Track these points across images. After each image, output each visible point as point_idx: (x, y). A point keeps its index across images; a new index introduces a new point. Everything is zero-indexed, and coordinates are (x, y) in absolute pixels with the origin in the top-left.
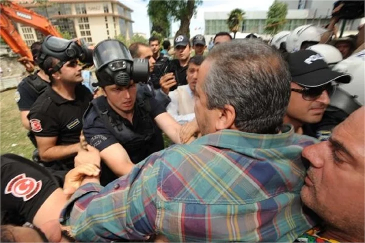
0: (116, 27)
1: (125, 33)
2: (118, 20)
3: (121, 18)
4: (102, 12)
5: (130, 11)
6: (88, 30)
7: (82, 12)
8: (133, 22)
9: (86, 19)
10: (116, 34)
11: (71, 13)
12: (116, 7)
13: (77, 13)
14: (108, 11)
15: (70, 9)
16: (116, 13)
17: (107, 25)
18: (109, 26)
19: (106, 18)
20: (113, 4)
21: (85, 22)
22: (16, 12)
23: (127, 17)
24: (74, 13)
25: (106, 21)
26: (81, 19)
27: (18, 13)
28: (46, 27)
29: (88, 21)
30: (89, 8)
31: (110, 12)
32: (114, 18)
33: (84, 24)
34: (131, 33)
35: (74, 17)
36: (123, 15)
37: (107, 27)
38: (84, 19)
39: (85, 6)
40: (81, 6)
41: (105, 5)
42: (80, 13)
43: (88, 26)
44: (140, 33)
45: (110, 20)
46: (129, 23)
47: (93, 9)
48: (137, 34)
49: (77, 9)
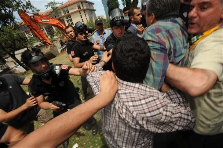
0: (87, 16)
1: (92, 18)
2: (86, 12)
3: (88, 10)
4: (77, 9)
5: (93, 4)
6: (72, 22)
7: (67, 13)
8: (95, 10)
9: (69, 16)
10: (87, 20)
11: (61, 15)
12: (84, 4)
13: (64, 14)
14: (80, 7)
15: (60, 13)
16: (85, 8)
17: (81, 16)
18: (82, 17)
19: (80, 12)
20: (82, 3)
21: (69, 18)
22: (41, 20)
23: (91, 8)
24: (63, 15)
25: (80, 14)
26: (67, 17)
27: (42, 20)
28: (57, 24)
29: (71, 17)
30: (70, 9)
31: (82, 8)
32: (84, 10)
33: (69, 19)
34: (95, 17)
35: (63, 17)
36: (89, 8)
37: (82, 18)
38: (69, 17)
39: (67, 8)
40: (65, 9)
41: (78, 5)
42: (66, 13)
43: (71, 20)
44: (101, 16)
45: (82, 13)
46: (93, 12)
47: (72, 9)
48: (99, 17)
49: (64, 11)
